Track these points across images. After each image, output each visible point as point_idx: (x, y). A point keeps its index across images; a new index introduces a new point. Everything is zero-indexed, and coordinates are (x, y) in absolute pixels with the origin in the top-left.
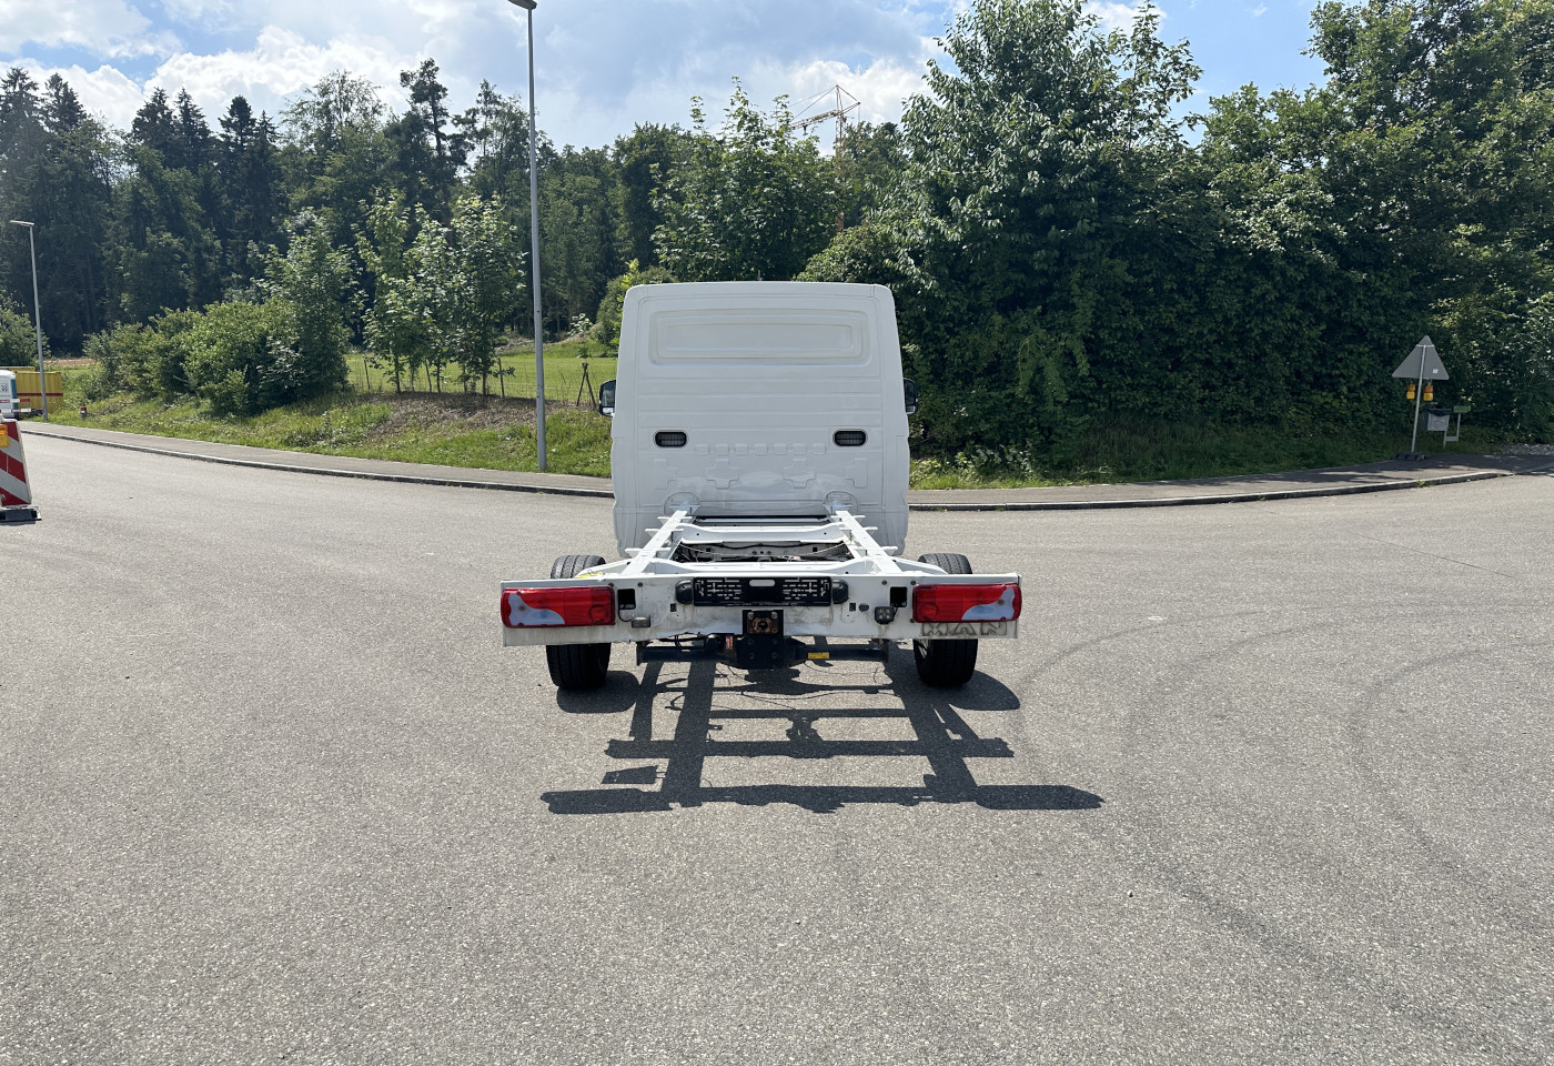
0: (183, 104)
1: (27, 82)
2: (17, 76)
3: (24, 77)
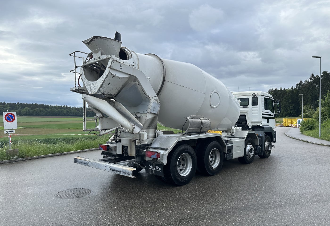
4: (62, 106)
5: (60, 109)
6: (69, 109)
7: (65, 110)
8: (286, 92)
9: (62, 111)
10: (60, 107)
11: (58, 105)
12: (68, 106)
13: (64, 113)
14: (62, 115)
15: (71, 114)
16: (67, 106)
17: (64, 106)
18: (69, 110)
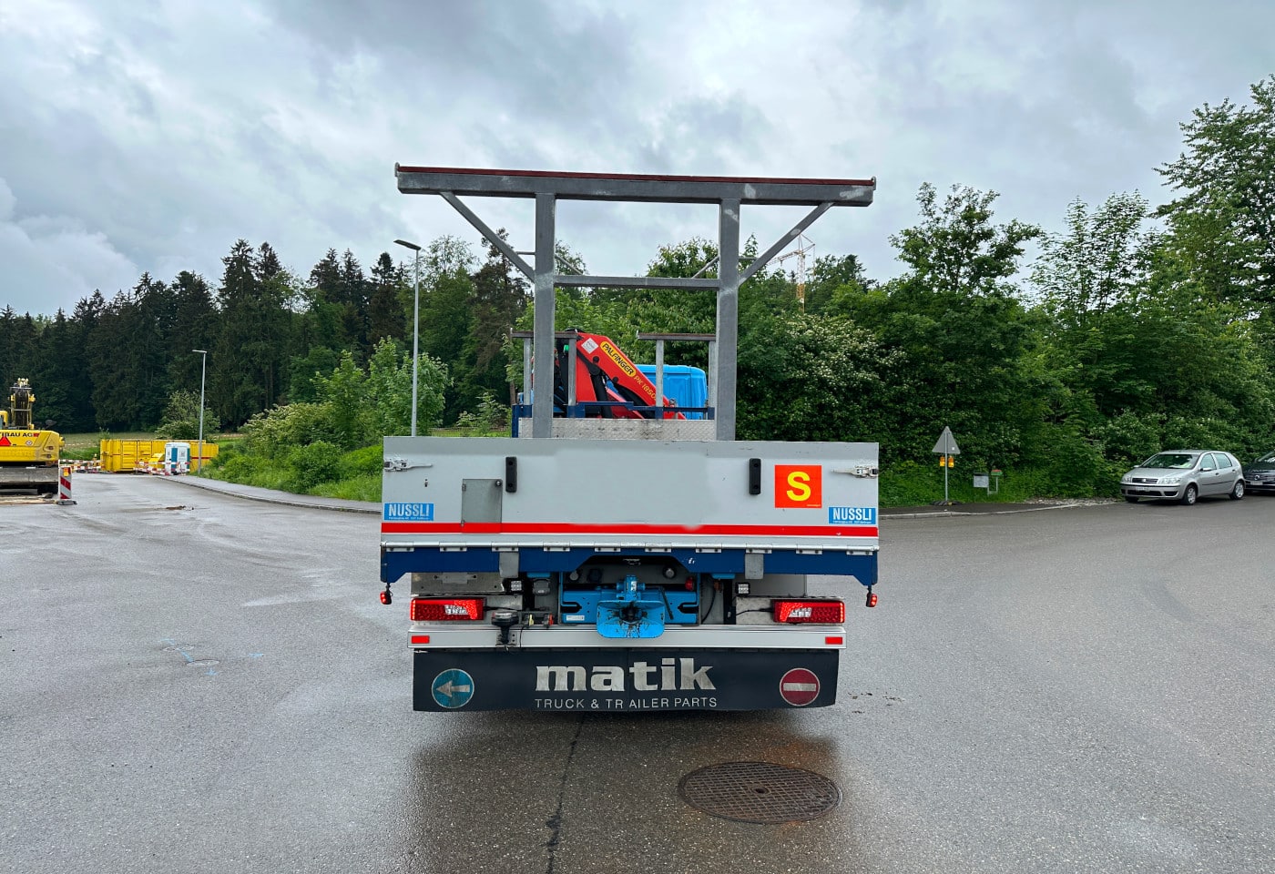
0: (347, 259)
1: (247, 248)
2: (242, 244)
3: (245, 245)
8: (32, 331)
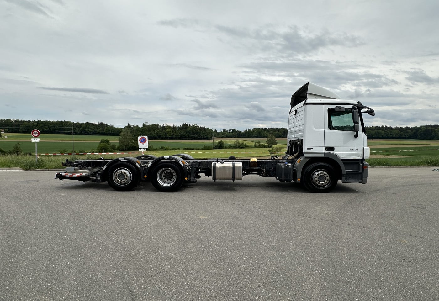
4: (380, 127)
5: (378, 130)
6: (389, 129)
7: (383, 132)
9: (379, 133)
10: (378, 128)
11: (374, 126)
12: (388, 126)
13: (382, 134)
14: (380, 138)
15: (391, 136)
16: (386, 126)
17: (383, 126)
18: (388, 131)
